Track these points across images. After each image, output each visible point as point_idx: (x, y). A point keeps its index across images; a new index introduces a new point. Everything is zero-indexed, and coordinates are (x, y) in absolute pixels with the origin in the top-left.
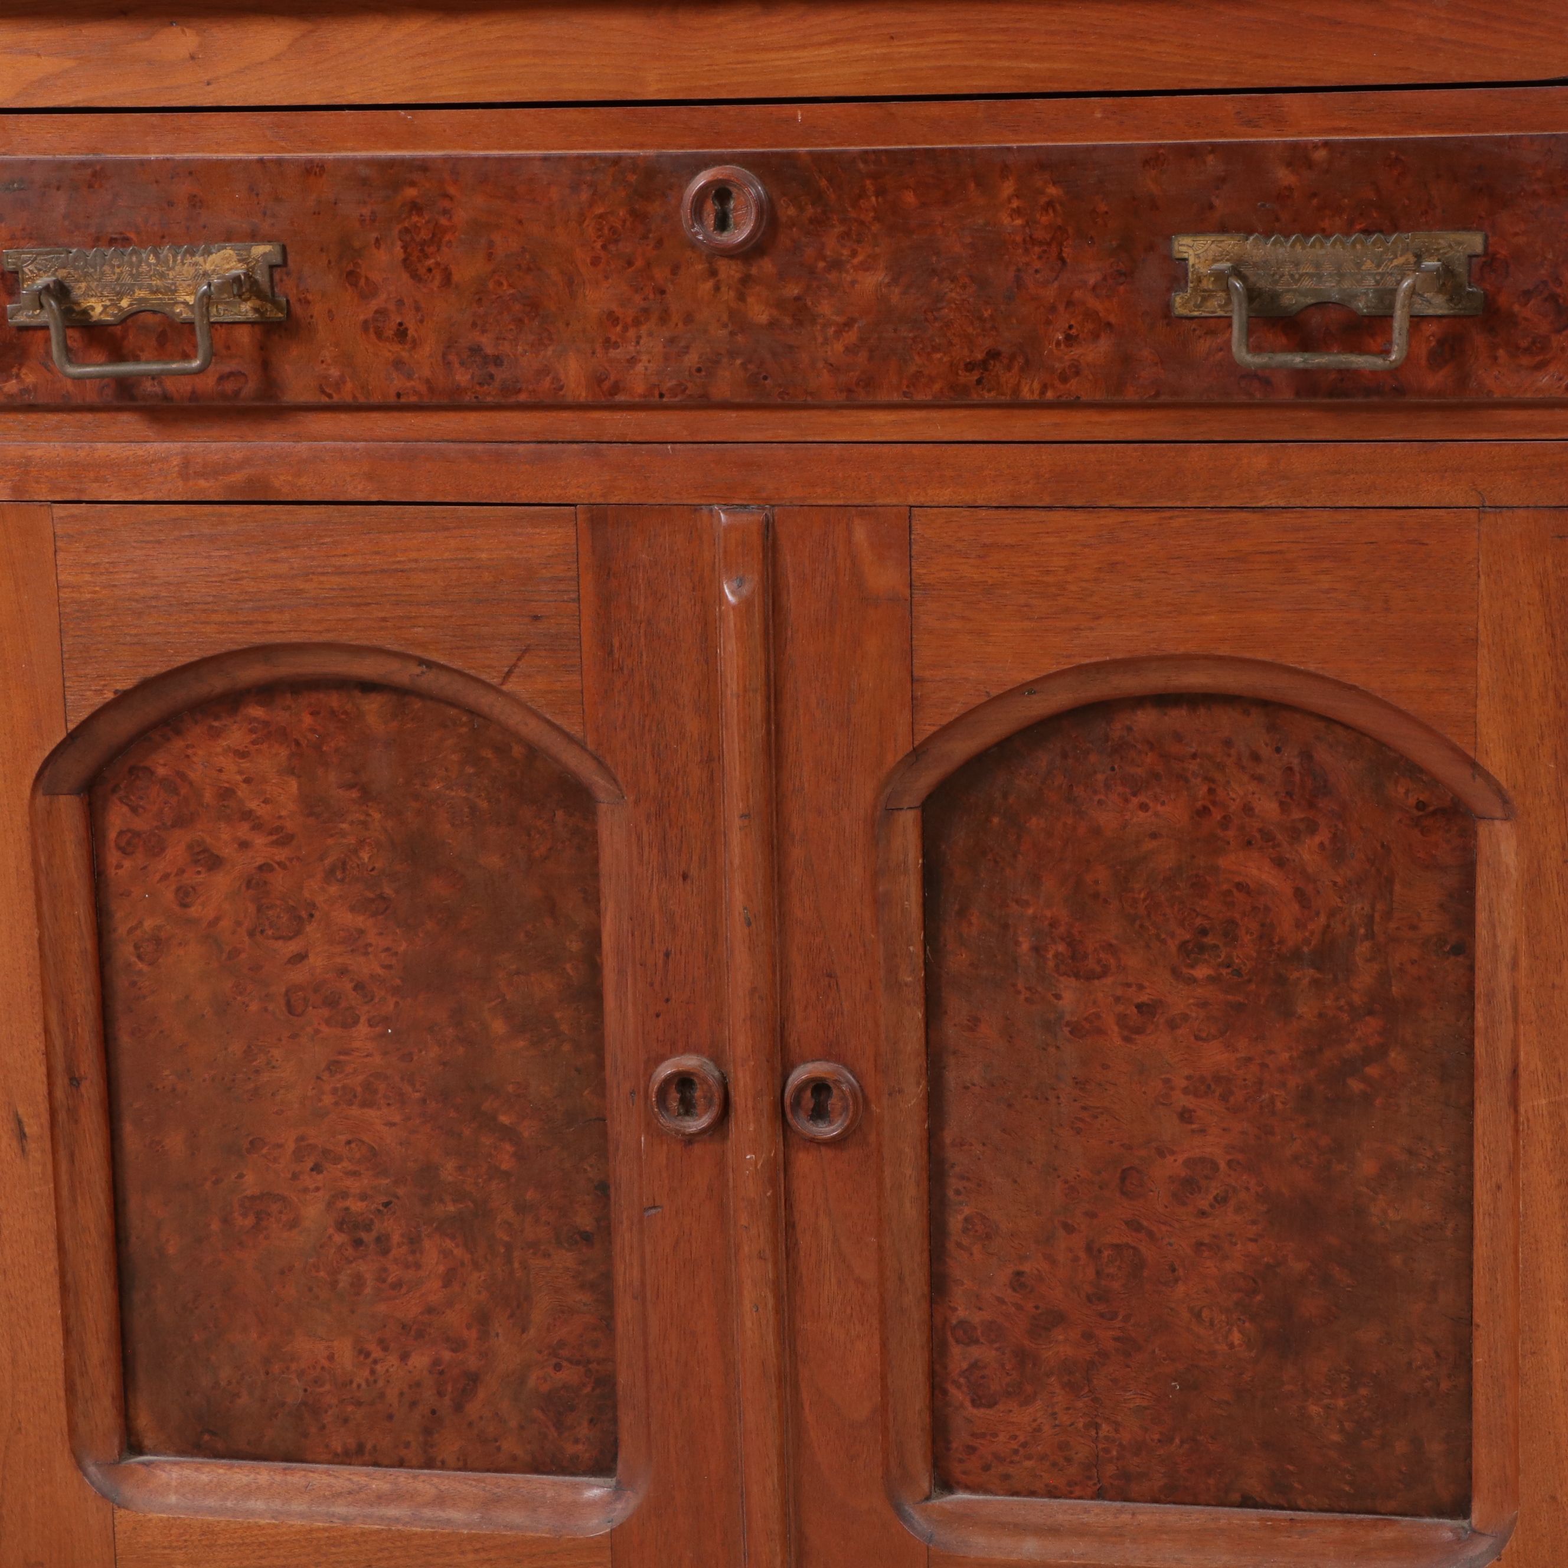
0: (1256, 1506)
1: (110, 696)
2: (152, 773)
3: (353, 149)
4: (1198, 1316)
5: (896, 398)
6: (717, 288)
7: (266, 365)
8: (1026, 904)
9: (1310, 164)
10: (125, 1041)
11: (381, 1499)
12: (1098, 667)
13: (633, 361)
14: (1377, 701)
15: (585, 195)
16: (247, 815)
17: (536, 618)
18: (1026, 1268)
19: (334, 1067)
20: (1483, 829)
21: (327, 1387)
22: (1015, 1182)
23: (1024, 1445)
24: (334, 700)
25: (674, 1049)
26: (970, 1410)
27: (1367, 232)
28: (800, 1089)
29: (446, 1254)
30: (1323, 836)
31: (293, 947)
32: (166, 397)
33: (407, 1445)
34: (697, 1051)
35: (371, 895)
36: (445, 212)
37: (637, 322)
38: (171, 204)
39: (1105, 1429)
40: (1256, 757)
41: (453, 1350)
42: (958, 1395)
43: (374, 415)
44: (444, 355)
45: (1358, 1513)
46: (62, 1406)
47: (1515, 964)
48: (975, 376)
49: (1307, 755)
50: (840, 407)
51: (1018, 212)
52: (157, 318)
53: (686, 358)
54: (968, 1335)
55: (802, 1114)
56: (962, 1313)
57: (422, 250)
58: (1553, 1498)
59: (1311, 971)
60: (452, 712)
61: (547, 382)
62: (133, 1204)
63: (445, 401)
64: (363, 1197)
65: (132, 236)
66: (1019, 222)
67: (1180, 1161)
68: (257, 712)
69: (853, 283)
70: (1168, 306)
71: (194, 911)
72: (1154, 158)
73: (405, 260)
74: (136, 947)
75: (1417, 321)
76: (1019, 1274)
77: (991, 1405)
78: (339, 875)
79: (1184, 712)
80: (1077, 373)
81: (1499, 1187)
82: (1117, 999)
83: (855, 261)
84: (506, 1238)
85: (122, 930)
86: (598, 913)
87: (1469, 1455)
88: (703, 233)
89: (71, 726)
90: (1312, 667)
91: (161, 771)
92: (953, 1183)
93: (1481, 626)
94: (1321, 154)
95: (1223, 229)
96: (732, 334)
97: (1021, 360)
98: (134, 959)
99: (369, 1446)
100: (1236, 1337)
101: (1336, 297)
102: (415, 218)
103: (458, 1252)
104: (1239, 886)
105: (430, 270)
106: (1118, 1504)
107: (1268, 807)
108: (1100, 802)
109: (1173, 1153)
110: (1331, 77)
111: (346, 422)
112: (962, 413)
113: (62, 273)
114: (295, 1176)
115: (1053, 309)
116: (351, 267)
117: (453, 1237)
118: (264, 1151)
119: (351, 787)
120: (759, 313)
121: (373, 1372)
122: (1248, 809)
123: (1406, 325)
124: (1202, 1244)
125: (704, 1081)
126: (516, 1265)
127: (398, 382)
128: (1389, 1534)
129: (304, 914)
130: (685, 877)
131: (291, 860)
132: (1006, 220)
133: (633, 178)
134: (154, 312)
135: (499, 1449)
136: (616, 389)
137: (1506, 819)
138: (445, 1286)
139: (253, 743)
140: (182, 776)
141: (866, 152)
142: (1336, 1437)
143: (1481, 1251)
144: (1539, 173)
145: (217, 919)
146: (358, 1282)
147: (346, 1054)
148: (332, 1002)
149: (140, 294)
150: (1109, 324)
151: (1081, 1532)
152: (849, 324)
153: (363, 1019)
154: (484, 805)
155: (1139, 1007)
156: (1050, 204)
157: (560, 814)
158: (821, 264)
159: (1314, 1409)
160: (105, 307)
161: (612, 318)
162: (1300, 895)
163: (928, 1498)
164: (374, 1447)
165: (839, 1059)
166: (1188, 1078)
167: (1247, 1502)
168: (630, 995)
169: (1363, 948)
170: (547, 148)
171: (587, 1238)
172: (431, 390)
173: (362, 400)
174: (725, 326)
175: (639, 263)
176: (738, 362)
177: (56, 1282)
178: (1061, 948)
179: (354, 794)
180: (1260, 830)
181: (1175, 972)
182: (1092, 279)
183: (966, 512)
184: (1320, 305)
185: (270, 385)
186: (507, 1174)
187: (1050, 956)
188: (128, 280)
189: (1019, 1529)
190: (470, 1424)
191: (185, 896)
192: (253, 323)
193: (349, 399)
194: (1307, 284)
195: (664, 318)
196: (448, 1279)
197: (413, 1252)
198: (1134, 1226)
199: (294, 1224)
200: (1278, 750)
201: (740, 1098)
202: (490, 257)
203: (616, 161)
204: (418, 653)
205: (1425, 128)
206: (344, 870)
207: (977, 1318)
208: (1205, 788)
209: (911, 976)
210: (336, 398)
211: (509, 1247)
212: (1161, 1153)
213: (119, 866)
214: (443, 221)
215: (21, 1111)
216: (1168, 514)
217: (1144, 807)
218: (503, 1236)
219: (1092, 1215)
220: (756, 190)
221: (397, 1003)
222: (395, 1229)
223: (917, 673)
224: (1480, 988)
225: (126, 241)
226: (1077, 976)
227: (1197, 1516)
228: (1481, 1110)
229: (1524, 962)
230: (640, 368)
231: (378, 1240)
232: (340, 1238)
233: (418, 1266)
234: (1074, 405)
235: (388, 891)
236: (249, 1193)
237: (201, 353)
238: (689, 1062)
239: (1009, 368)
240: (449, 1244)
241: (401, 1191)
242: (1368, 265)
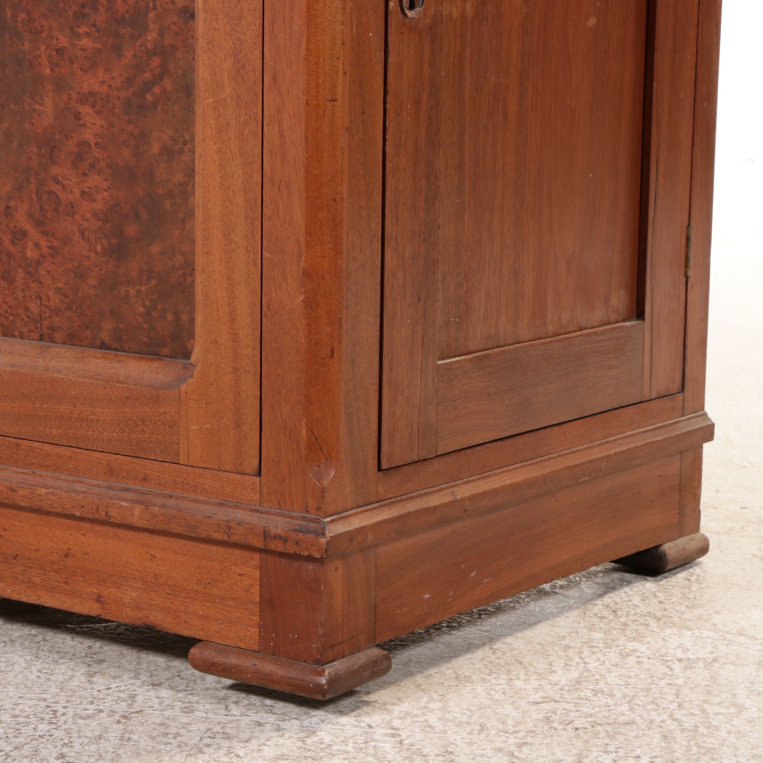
0: (107, 348)
4: (83, 235)
18: (11, 204)
39: (44, 299)
59: (130, 29)
67: (75, 143)
82: (48, 46)
100: (99, 248)
109: (72, 138)
124: (84, 192)
142: (141, 309)
155: (57, 50)
159: (132, 292)
166: (78, 93)
167: (102, 346)
169: (152, 15)
178: (24, 15)
181: (72, 30)
187: (19, 20)
198: (56, 180)
212: (67, 138)
226: (31, 32)
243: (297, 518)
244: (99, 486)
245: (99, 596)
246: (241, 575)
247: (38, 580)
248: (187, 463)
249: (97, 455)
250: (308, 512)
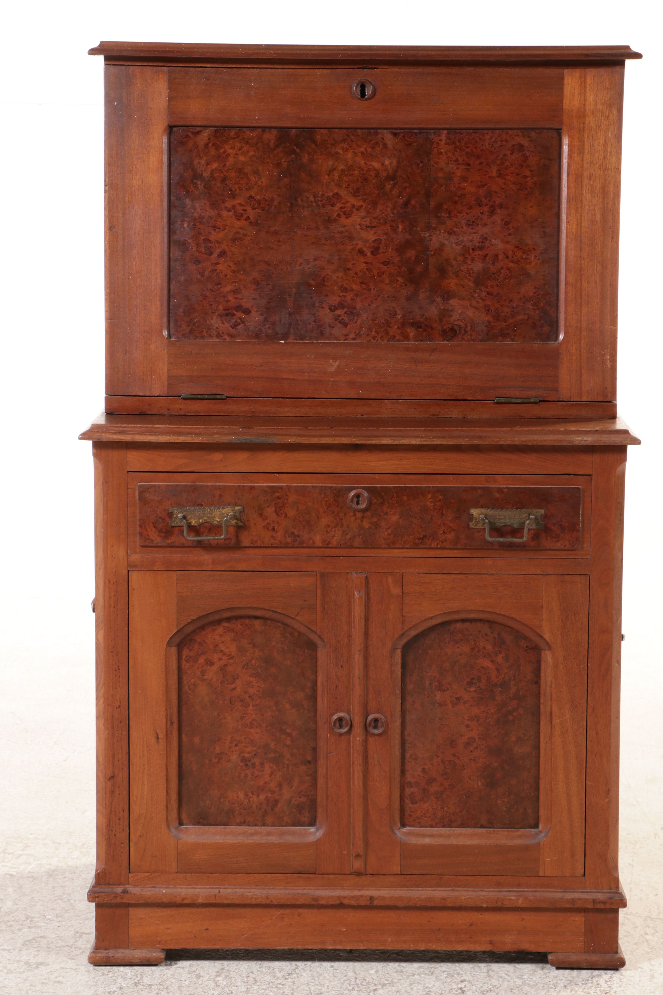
0: (484, 828)
1: (189, 621)
2: (196, 641)
3: (262, 483)
4: (470, 778)
5: (400, 546)
6: (356, 519)
7: (237, 536)
8: (428, 672)
9: (503, 492)
10: (184, 712)
11: (252, 834)
12: (449, 613)
13: (333, 536)
14: (518, 621)
15: (323, 496)
16: (222, 651)
17: (305, 601)
18: (426, 767)
19: (242, 718)
20: (543, 653)
21: (236, 805)
22: (423, 744)
23: (424, 814)
24: (247, 621)
25: (337, 711)
26: (411, 805)
27: (517, 509)
28: (371, 721)
29: (271, 767)
30: (503, 655)
31: (233, 686)
32: (210, 544)
33: (258, 820)
34: (344, 711)
35: (255, 672)
36: (286, 499)
37: (335, 527)
38: (214, 496)
39: (446, 809)
40: (487, 635)
41: (272, 794)
42: (407, 801)
43: (264, 549)
44: (284, 535)
45: (510, 828)
46: (165, 812)
47: (551, 686)
48: (420, 541)
49: (499, 634)
50: (386, 548)
51: (432, 502)
52: (209, 525)
53: (347, 536)
54: (410, 785)
55: (371, 727)
56: (409, 779)
57: (280, 509)
58: (560, 821)
59: (500, 689)
60: (279, 624)
61: (311, 542)
62: (184, 757)
63: (284, 546)
64: (249, 753)
65: (203, 504)
66: (432, 504)
67: (466, 738)
68: (226, 624)
69: (390, 518)
70: (468, 525)
71: (206, 677)
72: (466, 490)
73: (275, 511)
74: (189, 687)
75: (529, 530)
76: (424, 769)
77: (416, 804)
78: (246, 667)
79: (469, 624)
80: (446, 541)
81: (547, 743)
82: (451, 697)
83: (391, 513)
84: (287, 763)
85: (185, 682)
86: (316, 676)
87: (538, 812)
88: (354, 506)
89: (178, 629)
90: (502, 613)
91: (198, 640)
92: (408, 745)
93: (543, 603)
94: (506, 490)
95: (482, 507)
96: (359, 530)
97: (432, 537)
98: (188, 690)
99: (247, 821)
100: (480, 784)
101: (509, 524)
102: (278, 501)
103: (274, 767)
104: (482, 667)
105: (282, 513)
106: (449, 829)
107: (489, 647)
108: (447, 646)
109: (464, 736)
110: (508, 471)
111: (257, 551)
112: (417, 550)
113: (185, 513)
114: (230, 748)
115: (440, 525)
116: (261, 512)
117: (273, 763)
118: (222, 741)
119: (251, 644)
120: (366, 525)
121: (249, 800)
122: (484, 648)
123: (527, 532)
124: (471, 759)
125: (346, 719)
126: (290, 770)
127: (272, 541)
128: (519, 833)
129: (236, 677)
130: (342, 666)
131: (233, 663)
132: (428, 503)
133: (335, 492)
134: (208, 523)
135: (283, 820)
136: (329, 543)
137: (549, 650)
138: (270, 776)
139: (224, 632)
140: (204, 641)
141: (394, 487)
142: (505, 809)
143: (542, 759)
144: (557, 496)
145: (212, 679)
146: (246, 776)
147: (246, 714)
148: (242, 701)
149: (205, 518)
150: (454, 530)
151: (440, 836)
152: (389, 528)
153: (251, 705)
154: (286, 648)
155: (456, 698)
156: (440, 500)
157: (306, 650)
158: (382, 514)
159: (499, 802)
160: (195, 522)
161: (328, 526)
162: (497, 670)
163: (400, 829)
164: (249, 821)
165: (381, 713)
166: (468, 717)
167: (482, 827)
168: (326, 697)
169: (513, 683)
170: (312, 484)
171: (309, 762)
172: (281, 543)
173: (262, 545)
174: (357, 528)
175: (336, 513)
176: (361, 537)
177: (165, 778)
178: (436, 683)
179: (251, 646)
180: (487, 653)
181: (465, 689)
182: (450, 518)
183: (417, 574)
184: (506, 526)
185: (238, 541)
186: (288, 746)
187: (434, 685)
188: (202, 515)
189: (424, 836)
190: (276, 814)
191: (203, 673)
192: (234, 526)
193: (259, 545)
194: (502, 521)
195: (342, 526)
196: (271, 774)
197: (262, 767)
198: (454, 755)
199: (229, 761)
200: (492, 633)
201: (355, 724)
202: (297, 510)
203: (331, 487)
204: (273, 609)
205: (530, 484)
206: (247, 665)
207: (413, 780)
208: (474, 643)
209: (398, 692)
210: (255, 545)
211: (288, 765)
212: (461, 736)
213: (185, 665)
214: (286, 501)
215: (158, 731)
216: (466, 575)
217: (458, 647)
218: (286, 762)
219: (443, 753)
220: (366, 494)
221: (260, 701)
222: (257, 761)
223: (404, 614)
224: (542, 692)
225: (202, 505)
226: (440, 691)
227: (469, 830)
228: (542, 723)
229: (554, 685)
230: (335, 538)
231: (252, 764)
232: (241, 764)
233: (263, 771)
234: (445, 548)
235: (259, 671)
236: (217, 753)
237: (224, 534)
238: (342, 714)
239: (429, 540)
240: (272, 765)
241: (259, 751)
242: (517, 516)
243: (607, 893)
244: (493, 891)
245: (491, 941)
246: (574, 921)
247: (453, 939)
248: (544, 875)
249: (490, 877)
250: (611, 889)
